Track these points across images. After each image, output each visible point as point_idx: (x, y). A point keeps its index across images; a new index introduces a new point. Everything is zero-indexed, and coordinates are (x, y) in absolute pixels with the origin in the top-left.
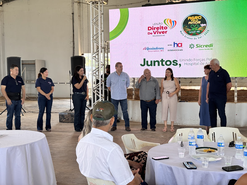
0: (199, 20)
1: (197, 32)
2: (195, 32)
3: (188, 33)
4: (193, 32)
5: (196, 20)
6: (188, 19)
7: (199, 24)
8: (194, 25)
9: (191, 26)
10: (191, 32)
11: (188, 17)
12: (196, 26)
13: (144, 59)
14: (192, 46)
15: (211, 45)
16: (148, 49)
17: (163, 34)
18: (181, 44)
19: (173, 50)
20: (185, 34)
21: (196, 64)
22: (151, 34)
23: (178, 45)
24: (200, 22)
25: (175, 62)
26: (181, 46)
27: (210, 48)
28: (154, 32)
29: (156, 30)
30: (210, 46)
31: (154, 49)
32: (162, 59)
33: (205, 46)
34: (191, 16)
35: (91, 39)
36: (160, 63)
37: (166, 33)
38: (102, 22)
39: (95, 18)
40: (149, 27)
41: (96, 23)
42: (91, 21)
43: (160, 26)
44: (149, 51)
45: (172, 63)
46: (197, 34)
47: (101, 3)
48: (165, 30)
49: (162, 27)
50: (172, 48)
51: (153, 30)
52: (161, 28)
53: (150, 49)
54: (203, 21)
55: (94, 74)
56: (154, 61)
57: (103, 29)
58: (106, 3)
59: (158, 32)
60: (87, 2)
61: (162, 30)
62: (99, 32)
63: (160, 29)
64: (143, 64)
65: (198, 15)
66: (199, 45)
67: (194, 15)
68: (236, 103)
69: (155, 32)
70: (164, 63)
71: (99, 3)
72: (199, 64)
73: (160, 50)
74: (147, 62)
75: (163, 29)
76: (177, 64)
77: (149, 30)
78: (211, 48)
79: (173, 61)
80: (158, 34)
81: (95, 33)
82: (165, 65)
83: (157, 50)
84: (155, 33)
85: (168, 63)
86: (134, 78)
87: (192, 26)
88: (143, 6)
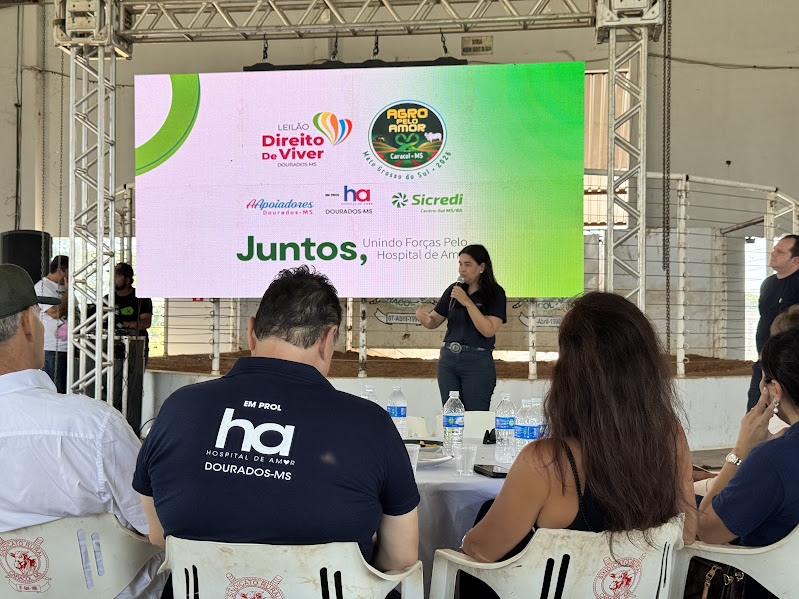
0: (421, 121)
1: (417, 156)
2: (408, 156)
3: (387, 158)
4: (402, 157)
5: (411, 119)
6: (389, 117)
7: (421, 134)
8: (404, 137)
9: (397, 137)
10: (396, 157)
11: (386, 112)
12: (413, 139)
13: (251, 239)
14: (401, 200)
15: (458, 199)
16: (262, 207)
17: (312, 161)
18: (368, 192)
19: (341, 211)
20: (379, 162)
21: (412, 255)
22: (274, 157)
23: (356, 196)
24: (424, 126)
25: (348, 247)
26: (368, 199)
27: (454, 207)
28: (281, 151)
29: (288, 146)
30: (454, 201)
31: (283, 205)
32: (308, 240)
33: (438, 201)
34: (397, 107)
35: (72, 167)
36: (302, 250)
37: (319, 157)
38: (112, 115)
39: (87, 99)
40: (264, 138)
41: (89, 117)
42: (72, 110)
43: (302, 134)
44: (265, 213)
45: (340, 252)
46: (415, 163)
47: (106, 55)
48: (315, 148)
49: (308, 138)
50: (338, 202)
51: (278, 145)
52: (305, 141)
53: (269, 205)
54: (433, 123)
55: (80, 285)
56: (282, 245)
57: (111, 138)
58: (125, 55)
59: (296, 155)
60: (61, 47)
61: (307, 148)
62: (99, 145)
63: (302, 144)
64: (245, 254)
65: (417, 107)
66: (420, 198)
67: (407, 106)
68: (533, 380)
69: (285, 153)
70: (314, 251)
71: (100, 52)
72: (423, 256)
73: (302, 209)
74: (260, 246)
75: (309, 144)
76: (354, 255)
77: (264, 144)
78: (458, 206)
79: (343, 247)
80: (294, 157)
81: (84, 150)
82: (317, 257)
83: (291, 209)
84: (285, 157)
85: (327, 251)
86: (216, 301)
87: (401, 139)
88: (247, 69)
